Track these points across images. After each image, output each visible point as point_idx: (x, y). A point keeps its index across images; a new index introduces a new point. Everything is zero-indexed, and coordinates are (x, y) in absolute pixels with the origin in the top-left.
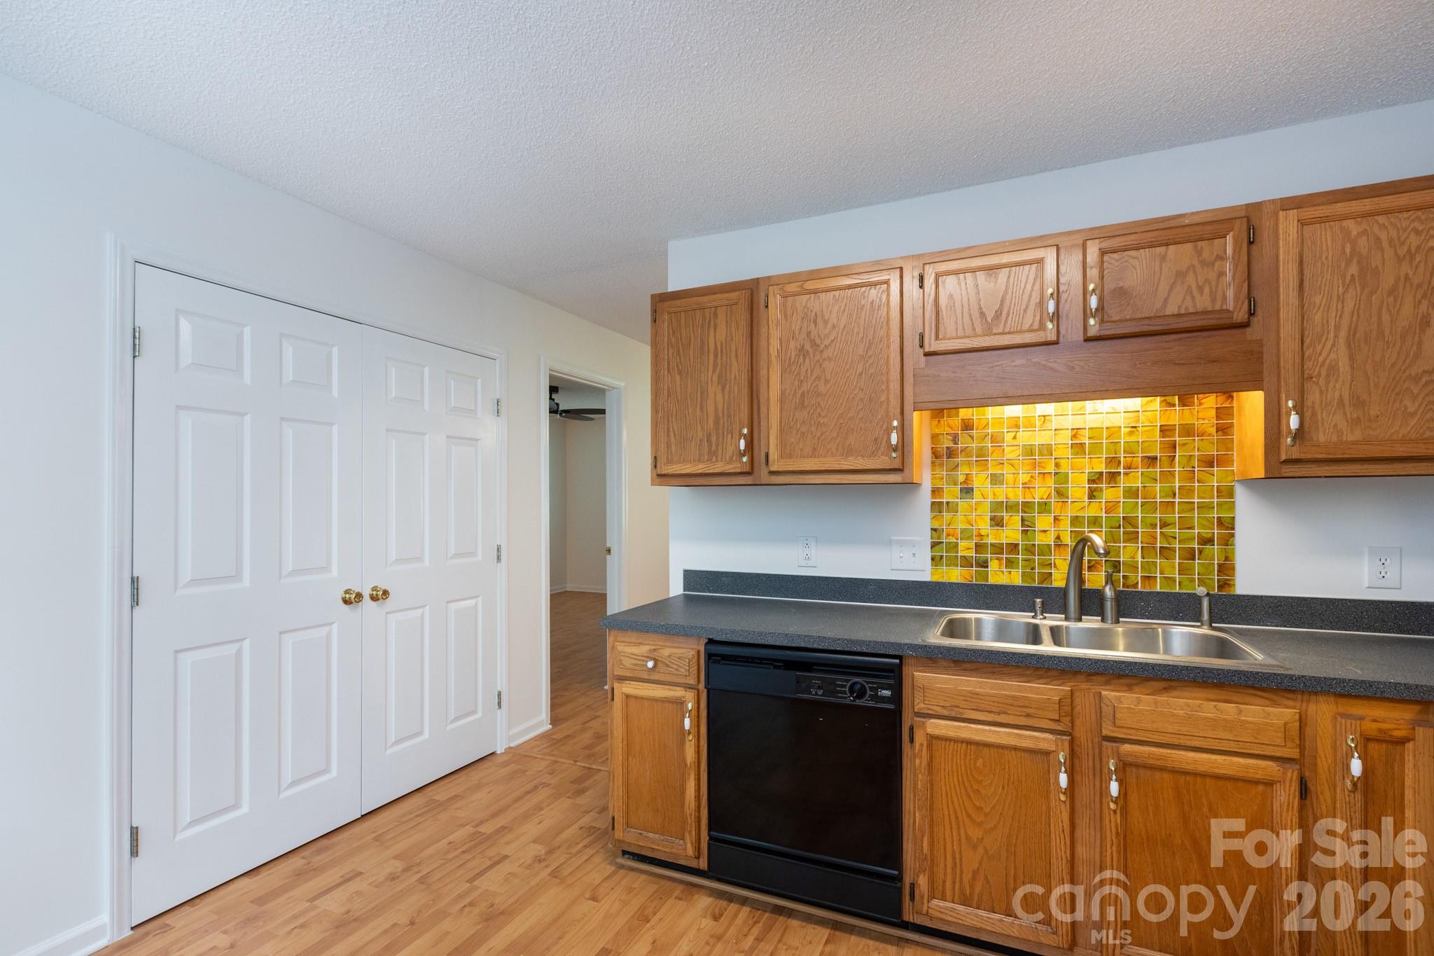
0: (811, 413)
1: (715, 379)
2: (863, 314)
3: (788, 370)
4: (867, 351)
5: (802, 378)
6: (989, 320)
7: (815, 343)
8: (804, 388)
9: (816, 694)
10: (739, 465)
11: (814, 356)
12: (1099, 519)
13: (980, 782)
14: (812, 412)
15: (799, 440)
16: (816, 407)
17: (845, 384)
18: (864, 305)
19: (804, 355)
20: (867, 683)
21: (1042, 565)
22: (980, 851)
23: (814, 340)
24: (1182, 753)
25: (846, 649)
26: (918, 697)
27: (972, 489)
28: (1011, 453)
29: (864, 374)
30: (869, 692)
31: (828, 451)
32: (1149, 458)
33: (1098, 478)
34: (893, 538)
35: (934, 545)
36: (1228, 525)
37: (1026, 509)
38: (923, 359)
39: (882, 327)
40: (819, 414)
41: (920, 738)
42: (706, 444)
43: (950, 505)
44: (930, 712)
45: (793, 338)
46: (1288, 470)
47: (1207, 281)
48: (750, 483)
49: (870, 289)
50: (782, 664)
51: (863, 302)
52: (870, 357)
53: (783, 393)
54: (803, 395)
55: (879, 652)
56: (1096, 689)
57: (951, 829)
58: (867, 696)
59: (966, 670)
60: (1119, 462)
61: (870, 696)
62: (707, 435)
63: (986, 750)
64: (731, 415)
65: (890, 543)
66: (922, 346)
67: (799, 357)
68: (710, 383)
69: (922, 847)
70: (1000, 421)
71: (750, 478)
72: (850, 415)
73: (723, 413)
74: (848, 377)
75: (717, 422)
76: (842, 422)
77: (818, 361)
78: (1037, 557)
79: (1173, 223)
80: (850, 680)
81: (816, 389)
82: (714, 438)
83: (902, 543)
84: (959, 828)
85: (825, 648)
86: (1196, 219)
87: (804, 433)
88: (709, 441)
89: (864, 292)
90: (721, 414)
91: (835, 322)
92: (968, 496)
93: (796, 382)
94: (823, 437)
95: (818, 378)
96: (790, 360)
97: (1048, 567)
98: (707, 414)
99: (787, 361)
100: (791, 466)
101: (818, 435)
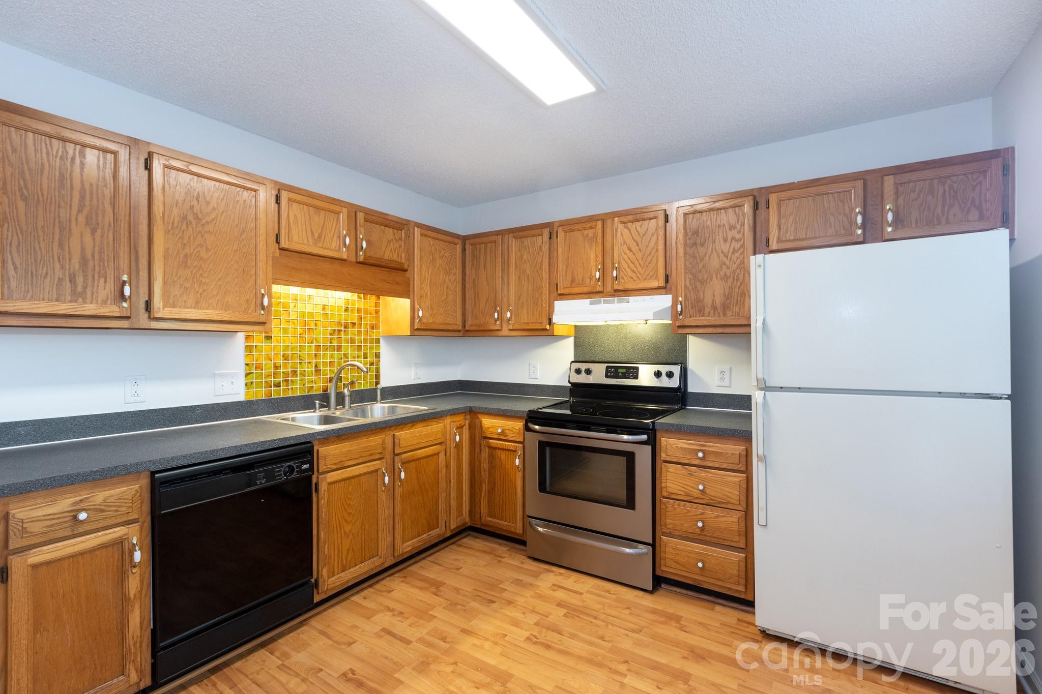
0: (193, 273)
1: (82, 218)
2: (238, 207)
3: (171, 232)
4: (241, 235)
5: (186, 242)
6: (316, 238)
7: (198, 217)
8: (187, 251)
9: (261, 483)
10: (118, 310)
11: (196, 227)
12: (334, 355)
13: (350, 499)
14: (194, 271)
15: (183, 293)
16: (199, 269)
17: (223, 256)
18: (238, 201)
19: (187, 223)
20: (295, 464)
21: (309, 382)
22: (351, 536)
23: (196, 214)
24: (418, 451)
25: (280, 446)
26: (321, 462)
27: (271, 337)
28: (293, 316)
29: (238, 251)
30: (296, 470)
31: (209, 304)
32: (352, 323)
33: (333, 333)
34: (216, 372)
35: (247, 375)
36: (378, 356)
37: (301, 350)
38: (278, 251)
39: (252, 221)
40: (201, 275)
41: (323, 487)
42: (68, 284)
43: (258, 347)
44: (328, 470)
45: (176, 206)
46: (416, 333)
47: (396, 248)
48: (126, 327)
49: (243, 191)
50: (230, 471)
51: (238, 198)
52: (243, 240)
53: (167, 250)
54: (186, 256)
55: (301, 442)
56: (392, 433)
57: (337, 532)
58: (295, 472)
59: (343, 440)
60: (342, 325)
61: (297, 471)
62: (70, 275)
63: (353, 480)
64: (104, 260)
65: (214, 375)
66: (278, 242)
67: (182, 224)
68: (74, 223)
69: (325, 551)
70: (287, 296)
71: (127, 322)
72: (227, 280)
73: (93, 256)
74: (226, 251)
75: (84, 262)
76: (221, 283)
77: (200, 232)
78: (306, 378)
79: (386, 217)
80: (283, 466)
81: (198, 254)
82: (80, 280)
83: (222, 376)
84: (341, 530)
85: (266, 448)
86: (393, 219)
87: (187, 288)
88: (73, 280)
89: (239, 191)
90: (89, 256)
91: (216, 206)
92: (269, 341)
93: (179, 245)
94: (205, 293)
95: (201, 245)
96: (173, 224)
97: (311, 383)
98: (69, 252)
99: (171, 224)
100: (177, 315)
101: (201, 291)
